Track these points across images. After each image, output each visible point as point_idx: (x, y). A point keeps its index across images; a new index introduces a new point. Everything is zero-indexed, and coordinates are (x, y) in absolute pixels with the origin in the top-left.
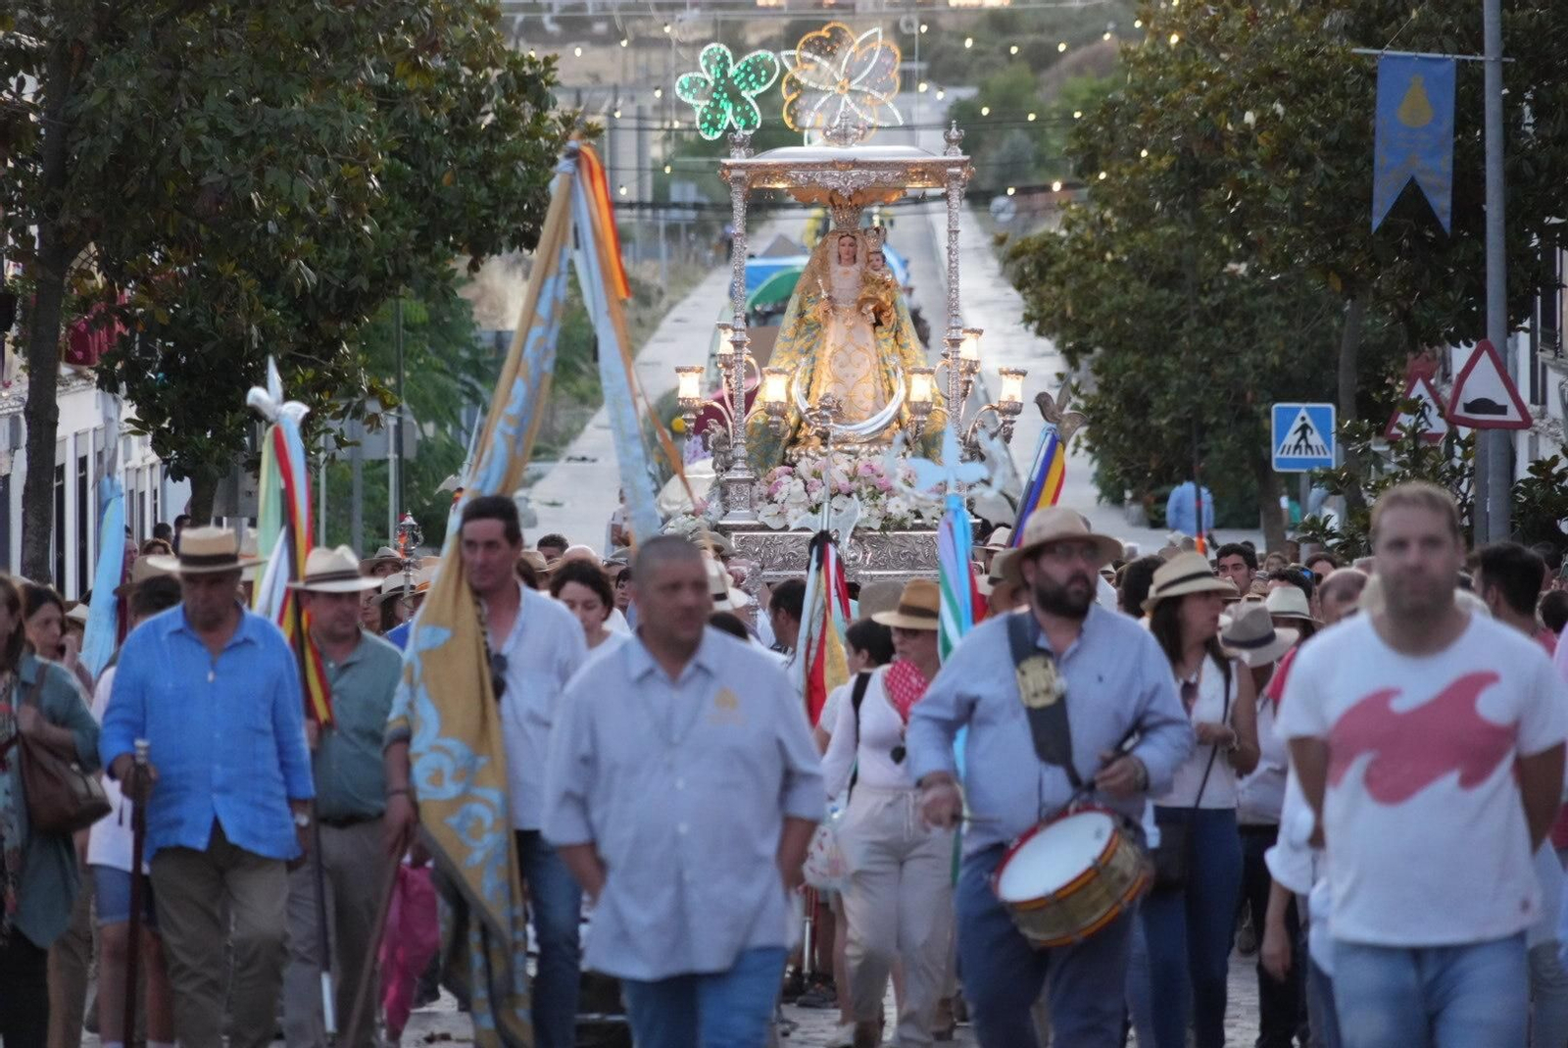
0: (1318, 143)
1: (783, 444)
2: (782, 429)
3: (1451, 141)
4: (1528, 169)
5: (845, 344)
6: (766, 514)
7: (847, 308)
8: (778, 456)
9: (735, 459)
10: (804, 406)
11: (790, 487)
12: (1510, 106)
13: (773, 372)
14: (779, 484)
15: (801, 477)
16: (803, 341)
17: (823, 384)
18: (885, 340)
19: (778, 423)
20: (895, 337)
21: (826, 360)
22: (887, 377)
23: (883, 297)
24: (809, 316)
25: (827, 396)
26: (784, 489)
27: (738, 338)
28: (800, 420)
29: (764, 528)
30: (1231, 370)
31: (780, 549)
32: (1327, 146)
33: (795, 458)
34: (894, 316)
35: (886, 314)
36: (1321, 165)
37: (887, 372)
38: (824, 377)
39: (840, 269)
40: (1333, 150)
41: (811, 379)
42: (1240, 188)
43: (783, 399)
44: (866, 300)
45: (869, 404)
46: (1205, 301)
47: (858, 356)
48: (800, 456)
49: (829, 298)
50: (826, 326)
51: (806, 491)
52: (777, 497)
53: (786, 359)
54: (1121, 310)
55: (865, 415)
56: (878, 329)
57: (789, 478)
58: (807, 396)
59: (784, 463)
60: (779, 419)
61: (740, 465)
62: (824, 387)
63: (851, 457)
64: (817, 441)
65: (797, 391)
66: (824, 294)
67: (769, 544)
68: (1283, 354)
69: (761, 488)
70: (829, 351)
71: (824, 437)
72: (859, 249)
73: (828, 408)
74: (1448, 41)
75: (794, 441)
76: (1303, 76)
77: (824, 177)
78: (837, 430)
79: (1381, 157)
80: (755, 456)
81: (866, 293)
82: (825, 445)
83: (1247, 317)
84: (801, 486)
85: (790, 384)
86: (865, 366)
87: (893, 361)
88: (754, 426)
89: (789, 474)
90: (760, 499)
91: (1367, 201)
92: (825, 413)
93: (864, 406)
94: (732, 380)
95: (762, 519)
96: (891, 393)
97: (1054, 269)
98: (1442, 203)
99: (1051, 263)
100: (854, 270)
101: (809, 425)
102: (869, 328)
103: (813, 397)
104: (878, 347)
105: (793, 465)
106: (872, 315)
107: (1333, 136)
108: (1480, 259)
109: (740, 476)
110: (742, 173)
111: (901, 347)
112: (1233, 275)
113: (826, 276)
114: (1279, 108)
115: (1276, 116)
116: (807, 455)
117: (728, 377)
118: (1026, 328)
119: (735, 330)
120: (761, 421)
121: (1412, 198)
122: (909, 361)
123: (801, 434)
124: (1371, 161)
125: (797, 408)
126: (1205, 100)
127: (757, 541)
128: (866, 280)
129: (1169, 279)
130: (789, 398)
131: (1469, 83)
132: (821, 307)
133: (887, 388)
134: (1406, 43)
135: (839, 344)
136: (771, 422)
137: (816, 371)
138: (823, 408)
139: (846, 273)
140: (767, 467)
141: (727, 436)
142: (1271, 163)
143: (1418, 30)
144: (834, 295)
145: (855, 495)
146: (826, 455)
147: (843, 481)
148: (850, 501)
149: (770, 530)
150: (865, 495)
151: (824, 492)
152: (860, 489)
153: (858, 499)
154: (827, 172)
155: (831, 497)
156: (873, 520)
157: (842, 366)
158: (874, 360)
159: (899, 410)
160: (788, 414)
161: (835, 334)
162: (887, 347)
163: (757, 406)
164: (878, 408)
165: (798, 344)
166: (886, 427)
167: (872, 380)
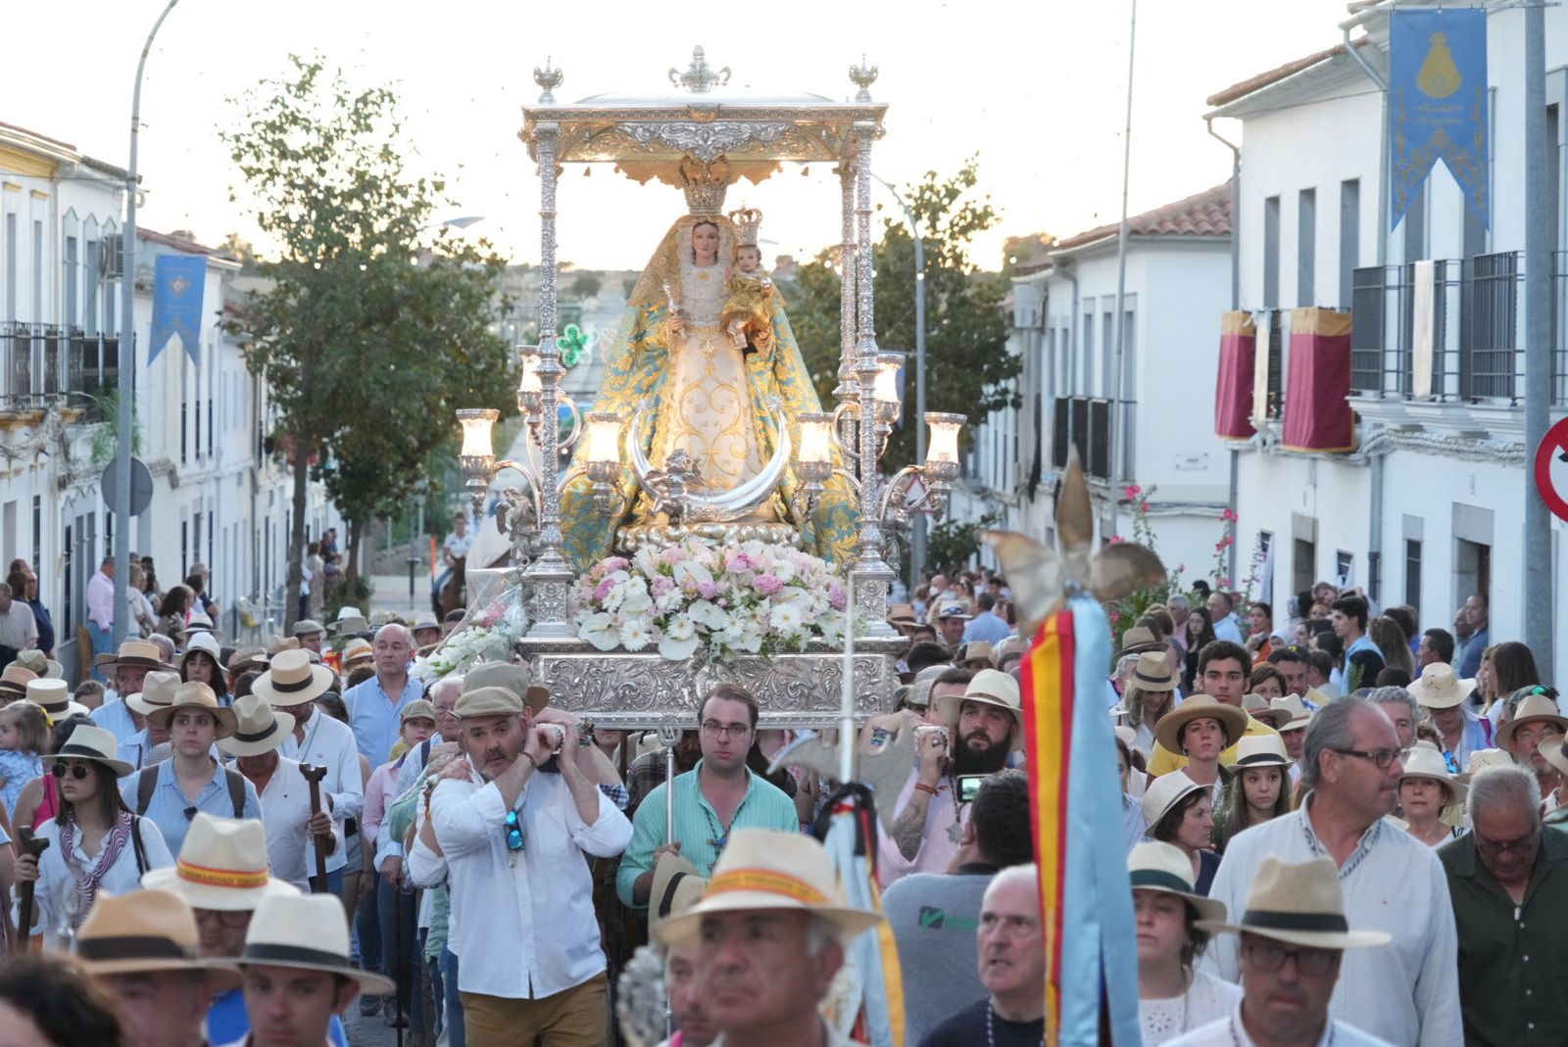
1: (613, 523)
2: (613, 497)
5: (704, 379)
6: (591, 628)
7: (704, 325)
8: (606, 541)
9: (544, 545)
10: (644, 468)
11: (625, 588)
14: (610, 583)
15: (642, 574)
16: (641, 375)
17: (671, 437)
18: (760, 373)
19: (607, 492)
20: (773, 370)
21: (674, 402)
22: (763, 427)
23: (758, 311)
24: (651, 339)
25: (678, 453)
26: (617, 591)
27: (548, 367)
28: (639, 489)
29: (588, 648)
31: (612, 680)
33: (630, 545)
34: (772, 338)
35: (763, 335)
37: (763, 419)
38: (672, 426)
39: (695, 271)
41: (654, 430)
43: (616, 458)
44: (735, 315)
45: (738, 466)
47: (720, 396)
48: (638, 540)
49: (680, 312)
50: (675, 352)
51: (650, 593)
52: (606, 603)
53: (618, 401)
55: (733, 481)
56: (751, 357)
57: (624, 575)
58: (649, 453)
59: (614, 552)
60: (608, 486)
61: (550, 554)
62: (673, 440)
63: (713, 542)
64: (663, 519)
65: (634, 447)
67: (597, 671)
69: (582, 590)
70: (679, 389)
71: (675, 514)
72: (723, 242)
73: (678, 471)
75: (629, 519)
77: (673, 131)
78: (696, 503)
80: (574, 541)
81: (733, 304)
82: (675, 525)
84: (643, 586)
85: (623, 437)
86: (733, 409)
87: (772, 403)
88: (572, 498)
89: (624, 568)
90: (582, 605)
92: (676, 478)
93: (730, 469)
94: (539, 430)
95: (584, 636)
96: (770, 450)
100: (717, 273)
101: (651, 496)
102: (737, 356)
103: (656, 456)
104: (749, 384)
105: (629, 555)
106: (742, 336)
109: (551, 571)
110: (552, 129)
111: (782, 383)
113: (676, 282)
116: (649, 540)
117: (534, 425)
119: (542, 356)
120: (582, 489)
122: (794, 404)
123: (640, 509)
125: (635, 471)
127: (576, 667)
128: (735, 287)
130: (623, 456)
132: (668, 325)
133: (763, 443)
135: (694, 378)
136: (597, 492)
137: (661, 418)
138: (672, 470)
139: (704, 277)
140: (591, 557)
141: (532, 511)
144: (687, 308)
145: (722, 602)
146: (677, 539)
147: (704, 580)
148: (715, 609)
149: (597, 651)
150: (737, 601)
151: (677, 596)
152: (730, 591)
153: (728, 608)
154: (678, 125)
155: (686, 604)
156: (749, 637)
157: (698, 410)
158: (745, 402)
159: (782, 474)
160: (622, 479)
161: (687, 365)
162: (762, 383)
163: (576, 466)
164: (752, 471)
165: (633, 381)
166: (761, 500)
167: (742, 430)
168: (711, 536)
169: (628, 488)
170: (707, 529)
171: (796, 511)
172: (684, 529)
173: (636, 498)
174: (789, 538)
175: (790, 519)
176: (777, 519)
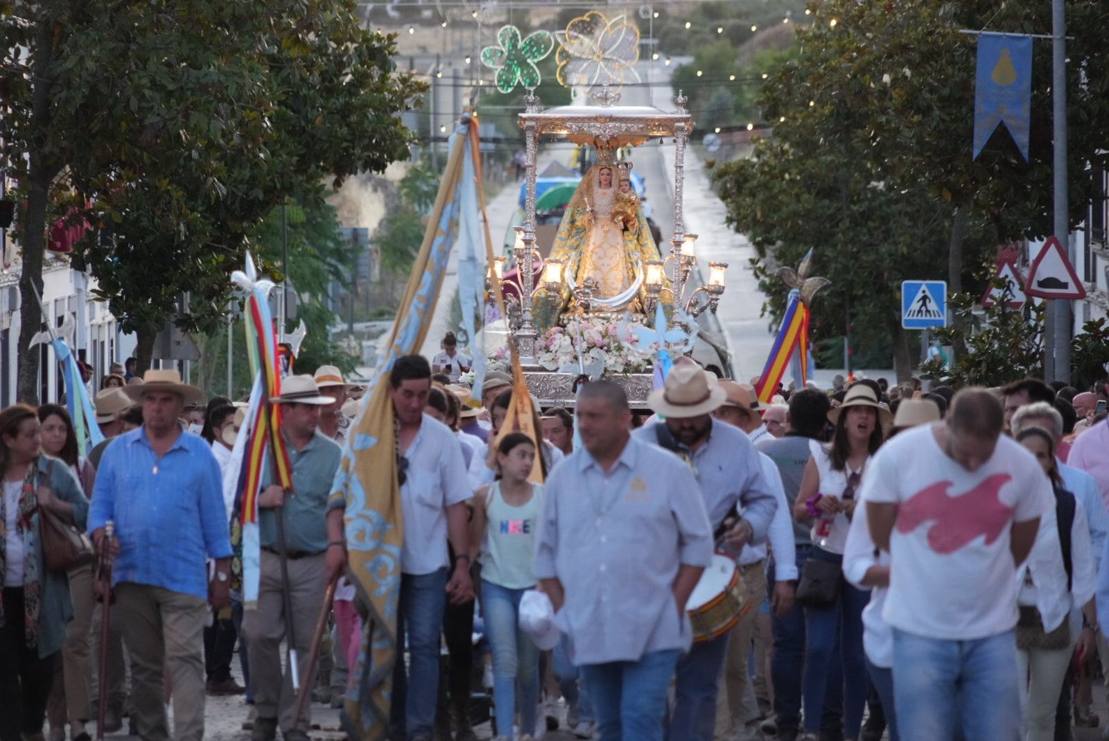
0: (935, 97)
1: (558, 311)
2: (558, 300)
3: (1029, 96)
4: (1083, 115)
5: (603, 243)
6: (544, 359)
7: (604, 217)
8: (554, 319)
9: (524, 321)
10: (573, 285)
11: (561, 341)
12: (1071, 71)
13: (552, 261)
14: (554, 339)
15: (569, 335)
16: (573, 241)
17: (587, 271)
18: (631, 241)
19: (554, 297)
20: (638, 239)
21: (589, 254)
22: (631, 266)
23: (629, 211)
24: (578, 223)
25: (589, 278)
26: (557, 342)
27: (528, 237)
28: (571, 295)
29: (543, 369)
30: (873, 257)
31: (553, 384)
32: (941, 99)
33: (566, 322)
34: (637, 224)
35: (631, 223)
36: (937, 112)
37: (632, 263)
38: (587, 265)
39: (600, 191)
40: (945, 102)
41: (579, 267)
42: (879, 128)
43: (559, 280)
44: (617, 213)
45: (619, 285)
46: (855, 208)
47: (611, 252)
48: (569, 320)
49: (592, 211)
50: (590, 230)
51: (572, 344)
52: (552, 348)
53: (562, 253)
54: (796, 214)
55: (617, 292)
56: (626, 233)
57: (561, 335)
58: (576, 278)
59: (558, 325)
60: (555, 294)
61: (527, 325)
62: (587, 273)
63: (605, 322)
64: (581, 310)
65: (568, 275)
66: (589, 209)
67: (545, 381)
68: (909, 246)
69: (541, 342)
70: (591, 247)
71: (586, 308)
72: (614, 177)
73: (589, 287)
74: (1027, 24)
75: (566, 310)
76: (924, 48)
77: (589, 127)
78: (595, 302)
79: (980, 106)
80: (539, 320)
81: (617, 208)
82: (587, 313)
83: (885, 219)
84: (569, 341)
85: (563, 270)
86: (616, 259)
87: (636, 256)
88: (538, 299)
89: (561, 332)
90: (540, 349)
91: (969, 136)
92: (587, 290)
93: (615, 286)
94: (523, 266)
95: (541, 363)
96: (634, 277)
97: (748, 185)
98: (1022, 139)
99: (746, 181)
100: (610, 192)
101: (576, 299)
102: (619, 233)
103: (579, 279)
104: (625, 246)
105: (564, 326)
106: (622, 223)
107: (946, 92)
108: (1049, 179)
109: (527, 333)
110: (533, 123)
111: (641, 245)
112: (874, 189)
113: (591, 196)
114: (908, 72)
115: (905, 77)
116: (574, 320)
117: (521, 264)
118: (728, 226)
119: (525, 232)
120: (543, 295)
121: (1001, 136)
122: (647, 256)
123: (570, 305)
124: (973, 110)
125: (568, 287)
126: (855, 65)
127: (537, 379)
128: (618, 199)
129: (829, 192)
130: (563, 279)
131: (1042, 54)
132: (587, 217)
133: (631, 274)
134: (998, 27)
135: (598, 243)
136: (550, 296)
137: (582, 262)
138: (586, 287)
139: (605, 194)
140: (546, 327)
141: (519, 305)
142: (902, 111)
143: (1006, 17)
144: (596, 209)
145: (605, 348)
146: (587, 319)
147: (597, 338)
148: (602, 352)
149: (547, 371)
150: (612, 348)
151: (585, 345)
152: (609, 344)
153: (608, 351)
154: (592, 124)
155: (589, 348)
156: (618, 365)
157: (600, 258)
158: (622, 254)
159: (639, 289)
160: (562, 291)
161: (595, 236)
162: (631, 246)
163: (540, 285)
164: (625, 288)
165: (570, 242)
166: (630, 301)
167: (621, 268)
168: (603, 318)
169: (565, 295)
170: (602, 315)
171: (645, 308)
172: (591, 315)
173: (569, 300)
174: (642, 320)
175: (643, 311)
176: (636, 311)
